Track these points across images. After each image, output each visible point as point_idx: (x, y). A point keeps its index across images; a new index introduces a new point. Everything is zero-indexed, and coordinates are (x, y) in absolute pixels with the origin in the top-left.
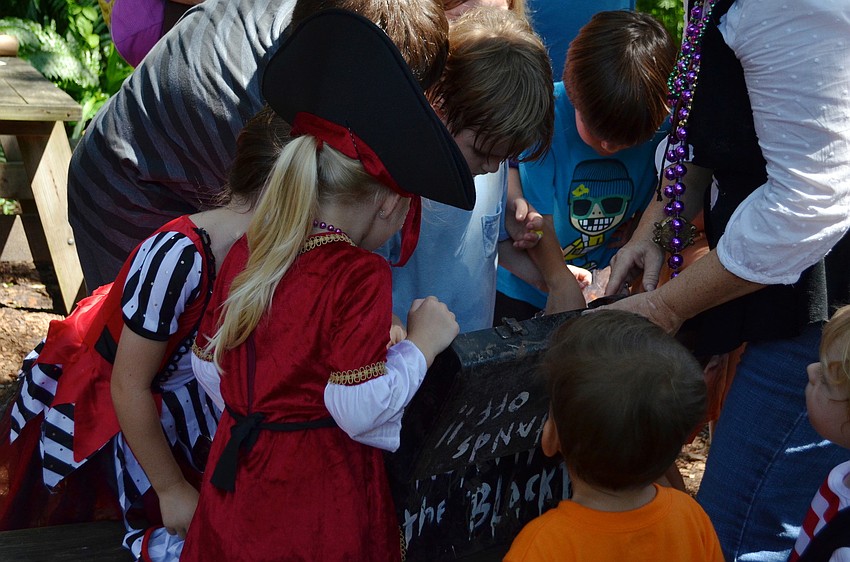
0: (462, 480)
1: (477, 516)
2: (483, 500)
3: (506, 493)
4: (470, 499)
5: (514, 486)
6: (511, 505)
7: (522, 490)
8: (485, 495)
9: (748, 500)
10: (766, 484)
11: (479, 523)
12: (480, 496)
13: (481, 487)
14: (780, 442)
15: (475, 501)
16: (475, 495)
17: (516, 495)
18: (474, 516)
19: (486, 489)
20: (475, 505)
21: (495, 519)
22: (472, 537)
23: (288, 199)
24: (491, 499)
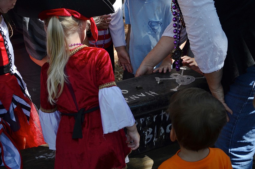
0: (141, 128)
1: (147, 139)
2: (150, 133)
3: (159, 131)
4: (144, 134)
5: (162, 128)
6: (161, 134)
7: (165, 129)
8: (150, 132)
9: (231, 133)
10: (236, 127)
11: (149, 141)
12: (148, 132)
13: (148, 129)
14: (239, 113)
15: (146, 134)
16: (147, 132)
17: (163, 131)
18: (146, 139)
19: (150, 130)
20: (146, 136)
21: (155, 139)
22: (146, 146)
23: (56, 39)
24: (153, 133)
